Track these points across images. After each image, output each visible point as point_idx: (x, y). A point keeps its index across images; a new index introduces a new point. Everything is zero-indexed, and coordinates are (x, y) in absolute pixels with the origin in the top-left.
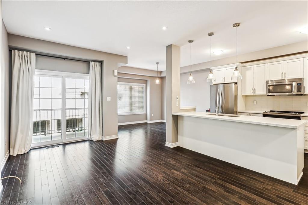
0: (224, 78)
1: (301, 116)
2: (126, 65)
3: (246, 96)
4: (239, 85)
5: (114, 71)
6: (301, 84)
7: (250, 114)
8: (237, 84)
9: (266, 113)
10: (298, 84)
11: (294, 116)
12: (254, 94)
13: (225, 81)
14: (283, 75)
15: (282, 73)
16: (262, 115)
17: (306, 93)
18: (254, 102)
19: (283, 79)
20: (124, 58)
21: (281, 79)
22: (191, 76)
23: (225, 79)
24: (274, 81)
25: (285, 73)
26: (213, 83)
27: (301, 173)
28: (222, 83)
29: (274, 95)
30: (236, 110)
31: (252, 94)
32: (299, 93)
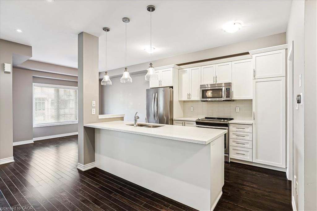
0: (160, 81)
1: (229, 123)
2: (31, 58)
3: (184, 101)
4: (175, 89)
5: (4, 65)
6: (229, 89)
7: (185, 121)
8: (173, 88)
9: (199, 120)
10: (227, 89)
11: (223, 124)
12: (190, 100)
13: (161, 85)
14: (215, 79)
15: (214, 78)
16: (195, 122)
17: (234, 99)
18: (191, 109)
19: (215, 83)
20: (28, 48)
21: (213, 83)
22: (107, 75)
23: (162, 83)
24: (206, 85)
25: (216, 77)
26: (150, 87)
27: (220, 192)
28: (159, 87)
29: (207, 101)
30: (171, 118)
31: (188, 100)
32: (228, 99)
